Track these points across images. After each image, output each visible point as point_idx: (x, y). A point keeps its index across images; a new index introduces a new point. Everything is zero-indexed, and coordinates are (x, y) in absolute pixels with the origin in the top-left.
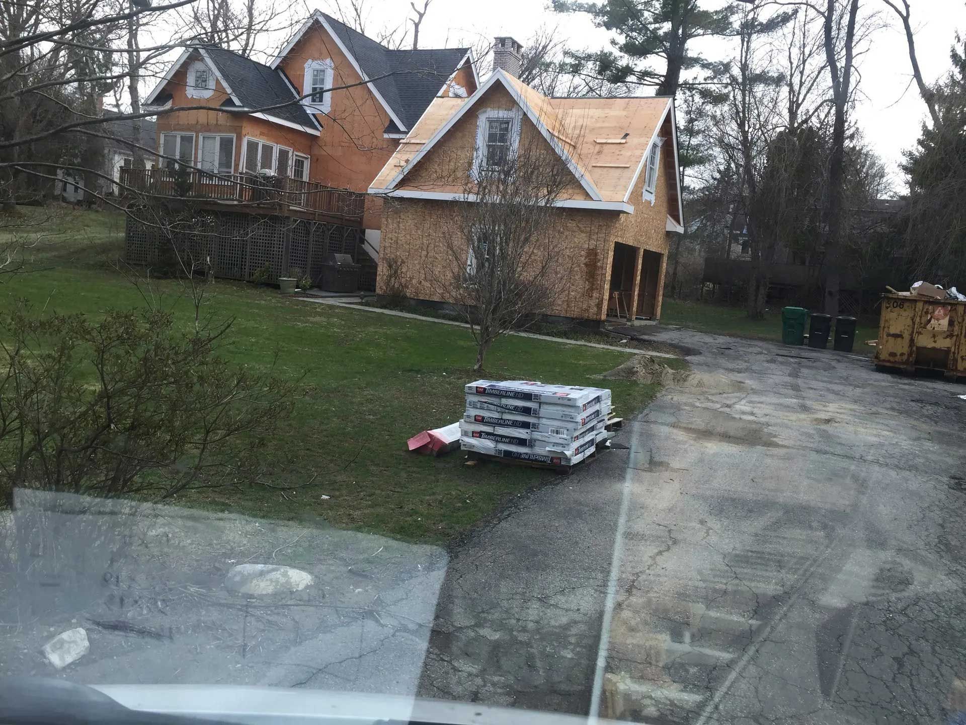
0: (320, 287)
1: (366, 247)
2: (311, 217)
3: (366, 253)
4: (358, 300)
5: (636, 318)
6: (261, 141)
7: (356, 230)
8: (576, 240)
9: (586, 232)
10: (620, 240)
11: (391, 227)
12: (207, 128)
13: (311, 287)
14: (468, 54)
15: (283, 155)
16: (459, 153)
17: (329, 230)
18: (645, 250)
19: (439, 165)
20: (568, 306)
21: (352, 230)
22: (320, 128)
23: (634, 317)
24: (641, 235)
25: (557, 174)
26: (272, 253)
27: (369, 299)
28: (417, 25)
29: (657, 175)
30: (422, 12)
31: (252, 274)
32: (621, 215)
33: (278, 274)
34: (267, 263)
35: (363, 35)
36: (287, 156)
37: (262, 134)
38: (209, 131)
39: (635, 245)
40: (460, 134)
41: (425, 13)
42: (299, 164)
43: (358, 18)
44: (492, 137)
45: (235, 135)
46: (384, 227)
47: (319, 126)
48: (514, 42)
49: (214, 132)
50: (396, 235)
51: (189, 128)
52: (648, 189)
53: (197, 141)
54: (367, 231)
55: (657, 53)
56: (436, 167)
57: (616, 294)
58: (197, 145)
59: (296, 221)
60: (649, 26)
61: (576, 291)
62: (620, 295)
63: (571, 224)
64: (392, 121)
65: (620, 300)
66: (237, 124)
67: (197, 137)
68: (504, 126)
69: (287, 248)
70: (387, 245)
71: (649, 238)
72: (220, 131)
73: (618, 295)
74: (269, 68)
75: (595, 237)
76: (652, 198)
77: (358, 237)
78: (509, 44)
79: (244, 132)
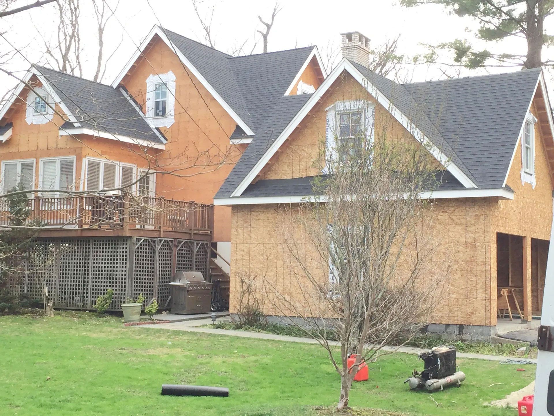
0: (170, 310)
1: (218, 261)
2: (155, 234)
3: (217, 268)
4: (209, 322)
5: (533, 318)
6: (102, 161)
7: (207, 244)
8: (450, 234)
9: (461, 224)
10: (503, 231)
11: (241, 237)
12: (48, 152)
13: (159, 312)
14: (314, 52)
15: (127, 173)
16: (310, 151)
17: (176, 246)
18: (532, 239)
19: (288, 166)
20: (450, 311)
21: (202, 244)
22: (165, 142)
23: (530, 317)
24: (526, 223)
25: (420, 162)
26: (114, 277)
27: (222, 319)
28: (265, 37)
29: (534, 155)
30: (270, 23)
31: (94, 303)
32: (500, 202)
33: (123, 300)
34: (109, 289)
35: (212, 48)
36: (131, 173)
37: (103, 153)
38: (49, 155)
39: (521, 234)
40: (309, 131)
41: (272, 24)
42: (144, 180)
43: (208, 36)
44: (344, 130)
45: (75, 157)
46: (233, 237)
47: (162, 139)
48: (361, 36)
49: (54, 156)
50: (248, 245)
51: (29, 154)
52: (527, 171)
53: (37, 167)
54: (219, 244)
55: (514, 34)
56: (286, 167)
57: (505, 292)
58: (37, 171)
59: (139, 240)
60: (503, 9)
61: (458, 292)
62: (510, 292)
63: (443, 217)
64: (238, 127)
65: (510, 298)
66: (76, 145)
67: (37, 163)
68: (355, 117)
69: (131, 269)
70: (239, 257)
71: (535, 225)
72: (60, 154)
73: (508, 292)
74: (111, 87)
75: (472, 229)
76: (532, 180)
77: (209, 251)
78: (355, 37)
79: (84, 153)
